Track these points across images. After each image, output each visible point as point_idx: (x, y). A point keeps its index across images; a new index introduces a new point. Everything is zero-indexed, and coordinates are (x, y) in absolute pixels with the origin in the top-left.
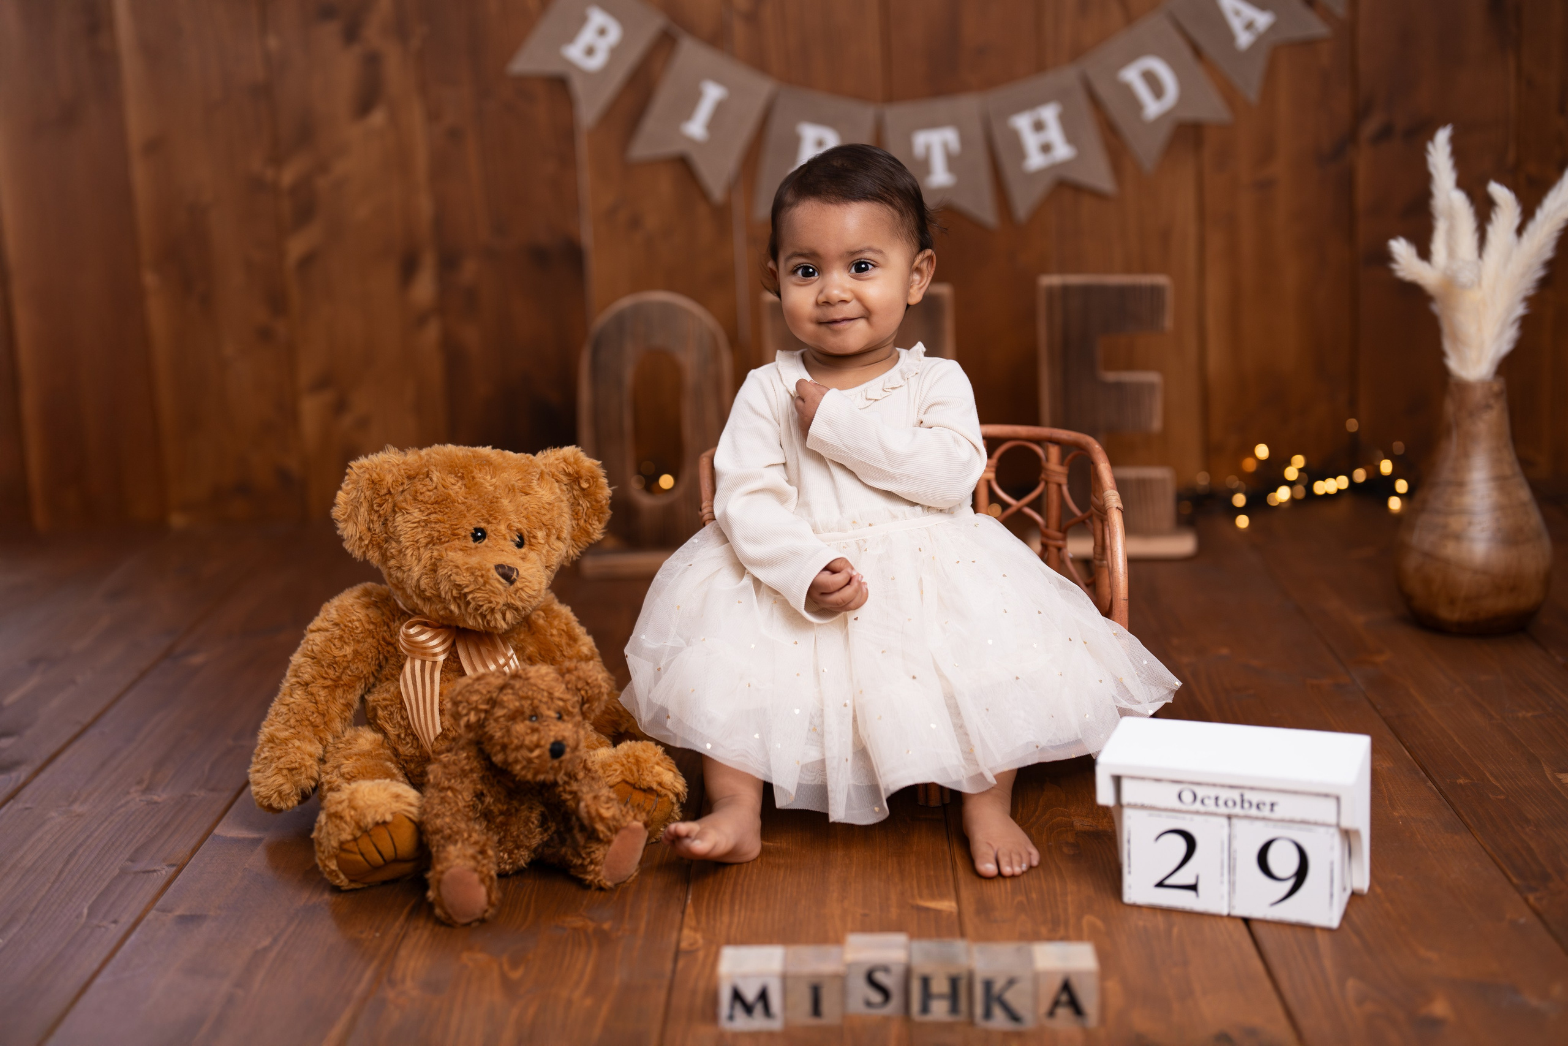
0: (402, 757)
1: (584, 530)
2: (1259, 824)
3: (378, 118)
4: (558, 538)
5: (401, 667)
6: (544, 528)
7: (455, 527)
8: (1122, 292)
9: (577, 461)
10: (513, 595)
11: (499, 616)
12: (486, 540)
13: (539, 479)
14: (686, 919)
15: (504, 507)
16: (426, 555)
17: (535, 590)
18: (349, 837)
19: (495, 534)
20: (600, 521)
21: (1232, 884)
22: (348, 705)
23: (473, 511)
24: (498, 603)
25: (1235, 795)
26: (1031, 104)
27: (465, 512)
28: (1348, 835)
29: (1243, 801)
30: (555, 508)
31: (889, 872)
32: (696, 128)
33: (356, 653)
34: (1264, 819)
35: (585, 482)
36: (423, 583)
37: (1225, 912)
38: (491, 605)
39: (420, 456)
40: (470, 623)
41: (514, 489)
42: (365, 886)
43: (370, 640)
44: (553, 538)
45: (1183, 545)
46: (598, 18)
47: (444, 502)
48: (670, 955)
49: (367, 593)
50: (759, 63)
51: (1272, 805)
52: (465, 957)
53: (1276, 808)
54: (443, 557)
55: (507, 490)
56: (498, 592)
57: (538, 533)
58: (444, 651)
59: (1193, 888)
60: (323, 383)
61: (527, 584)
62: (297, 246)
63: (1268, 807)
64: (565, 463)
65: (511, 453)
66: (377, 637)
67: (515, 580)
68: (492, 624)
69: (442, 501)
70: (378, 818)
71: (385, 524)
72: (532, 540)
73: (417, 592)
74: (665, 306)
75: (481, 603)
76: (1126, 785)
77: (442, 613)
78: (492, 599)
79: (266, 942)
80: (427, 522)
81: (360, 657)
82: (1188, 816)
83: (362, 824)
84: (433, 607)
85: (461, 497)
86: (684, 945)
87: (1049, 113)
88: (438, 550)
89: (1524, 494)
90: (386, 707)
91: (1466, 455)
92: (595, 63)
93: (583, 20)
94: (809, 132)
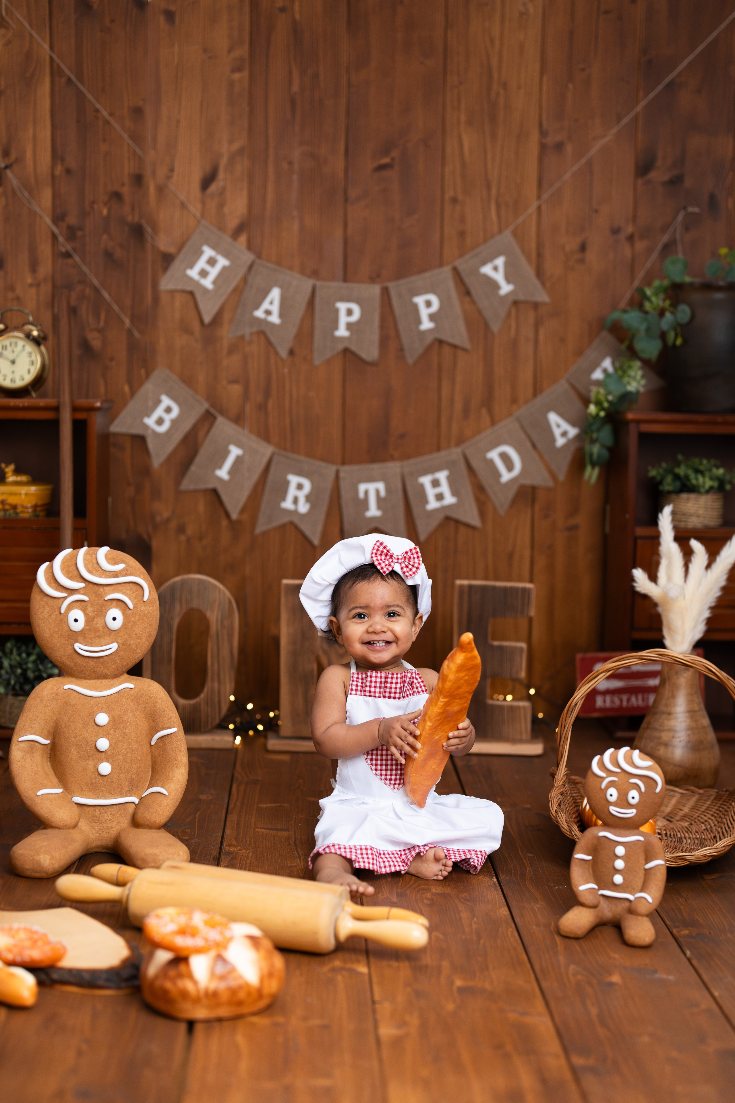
26: (431, 470)
32: (223, 473)
46: (166, 401)
50: (265, 436)
74: (200, 580)
87: (442, 476)
89: (706, 721)
91: (673, 697)
92: (163, 429)
93: (158, 402)
94: (294, 480)
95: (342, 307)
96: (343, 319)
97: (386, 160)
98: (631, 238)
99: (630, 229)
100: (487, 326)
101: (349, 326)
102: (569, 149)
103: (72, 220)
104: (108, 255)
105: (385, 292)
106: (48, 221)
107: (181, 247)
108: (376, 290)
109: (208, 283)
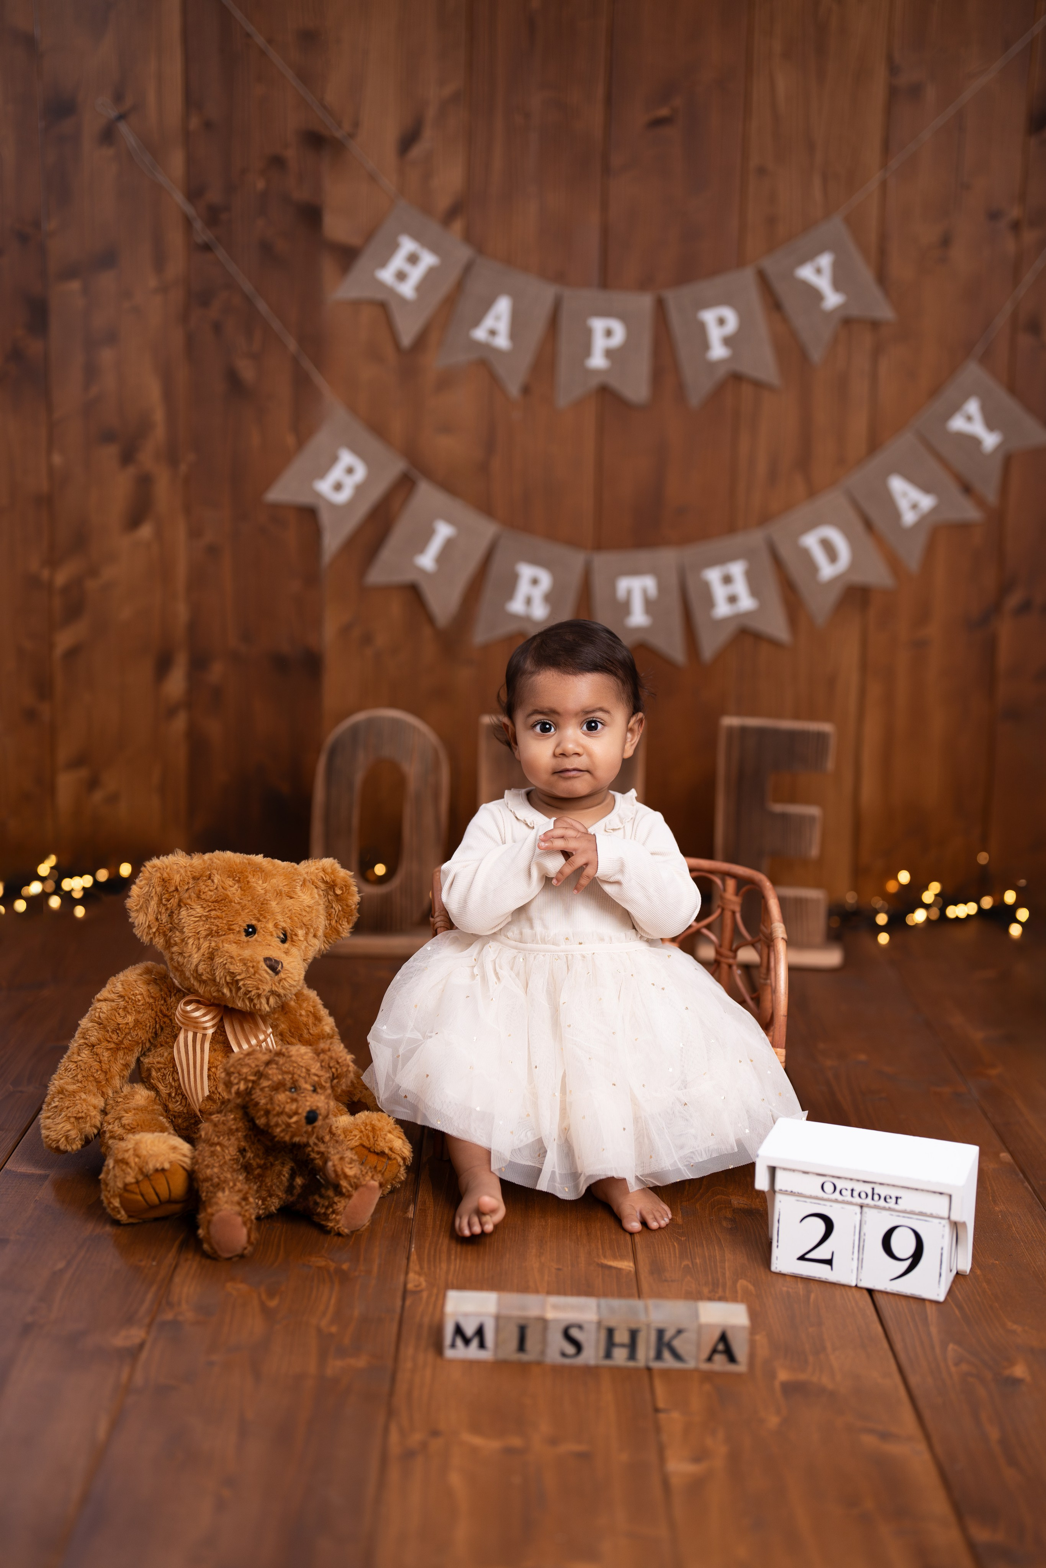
0: (172, 1113)
1: (335, 929)
2: (886, 1213)
3: (146, 531)
4: (315, 936)
5: (176, 1037)
6: (304, 928)
7: (231, 923)
8: (793, 735)
9: (333, 872)
10: (277, 984)
11: (264, 1001)
12: (256, 935)
13: (302, 885)
14: (411, 1264)
15: (273, 909)
16: (205, 945)
17: (295, 981)
18: (133, 1180)
19: (264, 931)
20: (348, 923)
21: (860, 1261)
22: (126, 1066)
23: (247, 911)
24: (264, 990)
25: (868, 1188)
26: (721, 560)
27: (240, 911)
28: (956, 1226)
29: (873, 1194)
30: (314, 911)
31: (578, 1234)
32: (427, 560)
33: (137, 1022)
34: (890, 1209)
35: (339, 889)
36: (201, 968)
37: (854, 1284)
38: (258, 991)
39: (204, 860)
40: (239, 1005)
41: (281, 893)
42: (141, 1221)
43: (149, 1012)
44: (311, 935)
45: (831, 958)
46: (347, 458)
47: (223, 901)
48: (399, 1294)
49: (148, 971)
50: (486, 508)
51: (897, 1198)
52: (229, 1285)
53: (899, 1200)
54: (219, 948)
55: (275, 894)
56: (265, 981)
57: (299, 931)
58: (213, 1026)
59: (829, 1262)
60: (78, 762)
61: (289, 975)
62: (64, 640)
63: (894, 1200)
64: (323, 873)
65: (279, 862)
66: (155, 1009)
67: (280, 971)
68: (258, 1007)
69: (221, 900)
70: (158, 1166)
71: (171, 915)
72: (294, 937)
73: (195, 975)
74: (395, 722)
75: (250, 989)
76: (779, 1174)
77: (214, 994)
78: (260, 986)
79: (61, 1265)
80: (207, 917)
81: (140, 1026)
82: (828, 1203)
83: (144, 1170)
84: (208, 988)
85: (237, 898)
86: (410, 1286)
87: (737, 569)
88: (216, 942)
90: (159, 1069)
92: (342, 497)
93: (334, 460)
94: (526, 571)
95: (598, 325)
96: (600, 344)
97: (664, 112)
98: (1016, 226)
99: (1015, 212)
100: (804, 356)
101: (609, 353)
102: (931, 93)
103: (214, 196)
104: (266, 248)
105: (660, 305)
106: (179, 197)
107: (369, 236)
108: (645, 302)
109: (407, 290)
